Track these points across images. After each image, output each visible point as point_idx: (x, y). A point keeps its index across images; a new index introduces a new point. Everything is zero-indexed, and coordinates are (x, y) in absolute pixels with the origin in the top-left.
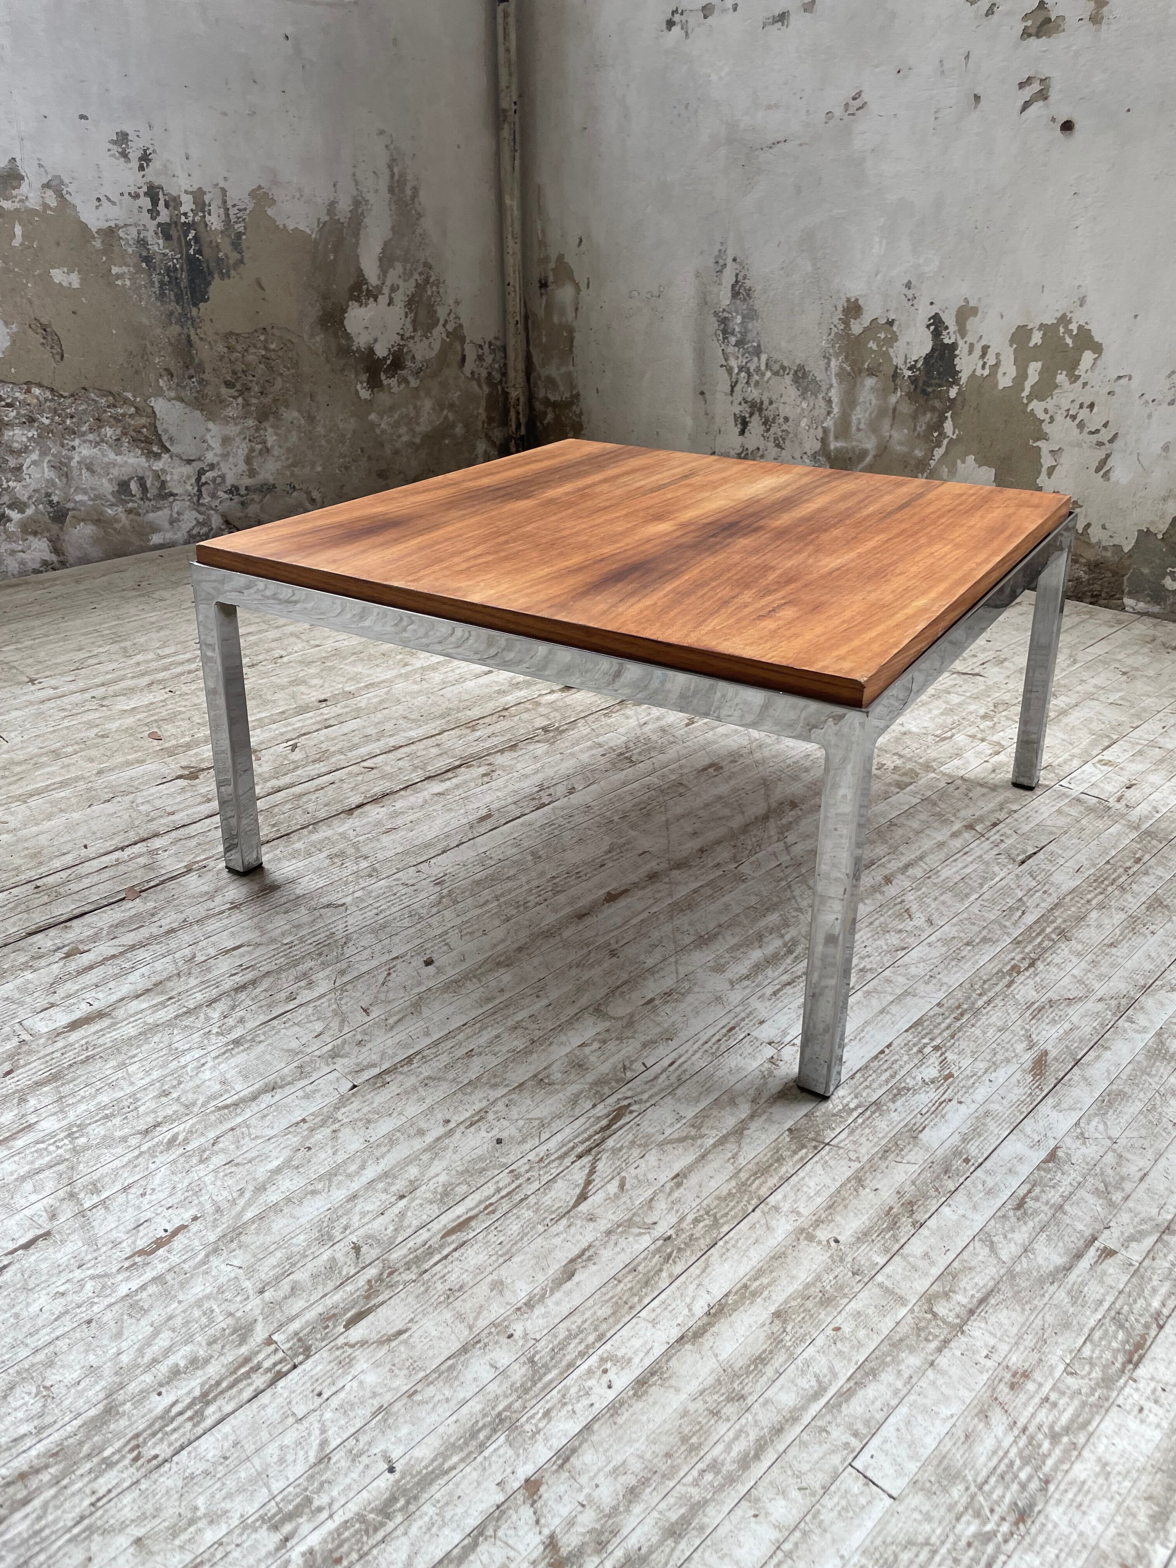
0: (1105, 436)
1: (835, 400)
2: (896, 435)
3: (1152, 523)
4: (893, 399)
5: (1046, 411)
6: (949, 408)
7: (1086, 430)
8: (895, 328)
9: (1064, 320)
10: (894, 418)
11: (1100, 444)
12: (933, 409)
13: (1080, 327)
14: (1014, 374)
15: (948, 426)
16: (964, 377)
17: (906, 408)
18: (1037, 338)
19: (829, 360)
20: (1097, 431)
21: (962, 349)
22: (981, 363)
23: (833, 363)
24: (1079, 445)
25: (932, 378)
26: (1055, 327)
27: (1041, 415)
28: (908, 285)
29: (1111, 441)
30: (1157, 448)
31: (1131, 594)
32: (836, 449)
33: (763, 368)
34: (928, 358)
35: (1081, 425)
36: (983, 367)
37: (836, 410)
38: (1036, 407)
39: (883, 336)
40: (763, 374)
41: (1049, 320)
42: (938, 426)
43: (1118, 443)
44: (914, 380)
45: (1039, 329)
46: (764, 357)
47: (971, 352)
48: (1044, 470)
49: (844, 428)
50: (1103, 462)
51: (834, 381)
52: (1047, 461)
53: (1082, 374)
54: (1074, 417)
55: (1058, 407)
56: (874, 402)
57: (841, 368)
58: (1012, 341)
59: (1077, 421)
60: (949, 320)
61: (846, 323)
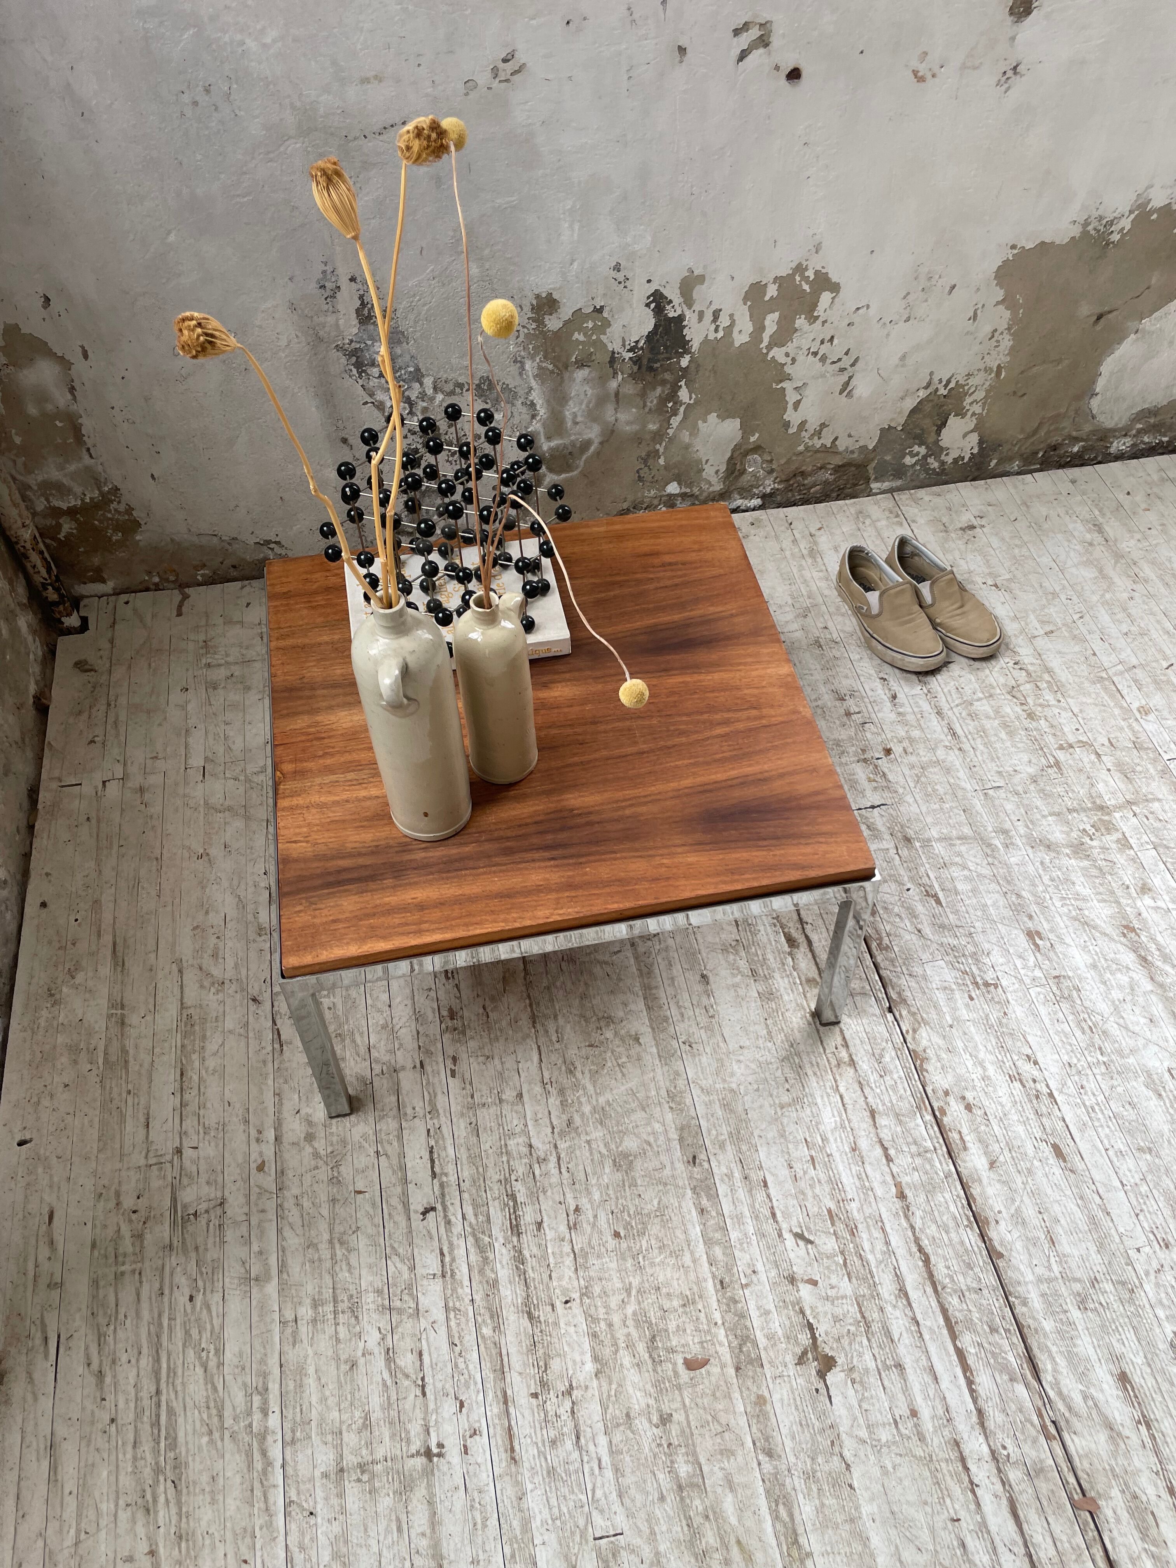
0: (846, 362)
1: (539, 402)
2: (623, 417)
3: (892, 420)
4: (613, 384)
5: (787, 355)
6: (683, 377)
7: (829, 361)
8: (605, 314)
9: (800, 269)
10: (617, 402)
11: (842, 370)
12: (663, 382)
13: (817, 273)
14: (751, 329)
15: (684, 394)
16: (695, 346)
17: (630, 389)
18: (772, 291)
19: (522, 364)
20: (840, 360)
21: (690, 318)
22: (713, 327)
23: (528, 365)
24: (823, 376)
25: (659, 353)
26: (791, 277)
27: (782, 359)
28: (617, 268)
29: (853, 365)
30: (895, 360)
31: (877, 480)
32: (551, 449)
33: (430, 392)
34: (650, 337)
35: (823, 359)
36: (716, 331)
37: (542, 411)
38: (778, 354)
39: (590, 324)
40: (432, 399)
41: (784, 271)
42: (673, 395)
43: (859, 365)
44: (636, 361)
45: (774, 282)
46: (428, 382)
47: (700, 319)
48: (790, 406)
49: (556, 425)
50: (847, 384)
51: (533, 383)
52: (792, 397)
53: (821, 313)
54: (815, 354)
55: (800, 348)
56: (589, 392)
57: (540, 368)
58: (745, 300)
59: (819, 356)
60: (672, 293)
61: (539, 322)
